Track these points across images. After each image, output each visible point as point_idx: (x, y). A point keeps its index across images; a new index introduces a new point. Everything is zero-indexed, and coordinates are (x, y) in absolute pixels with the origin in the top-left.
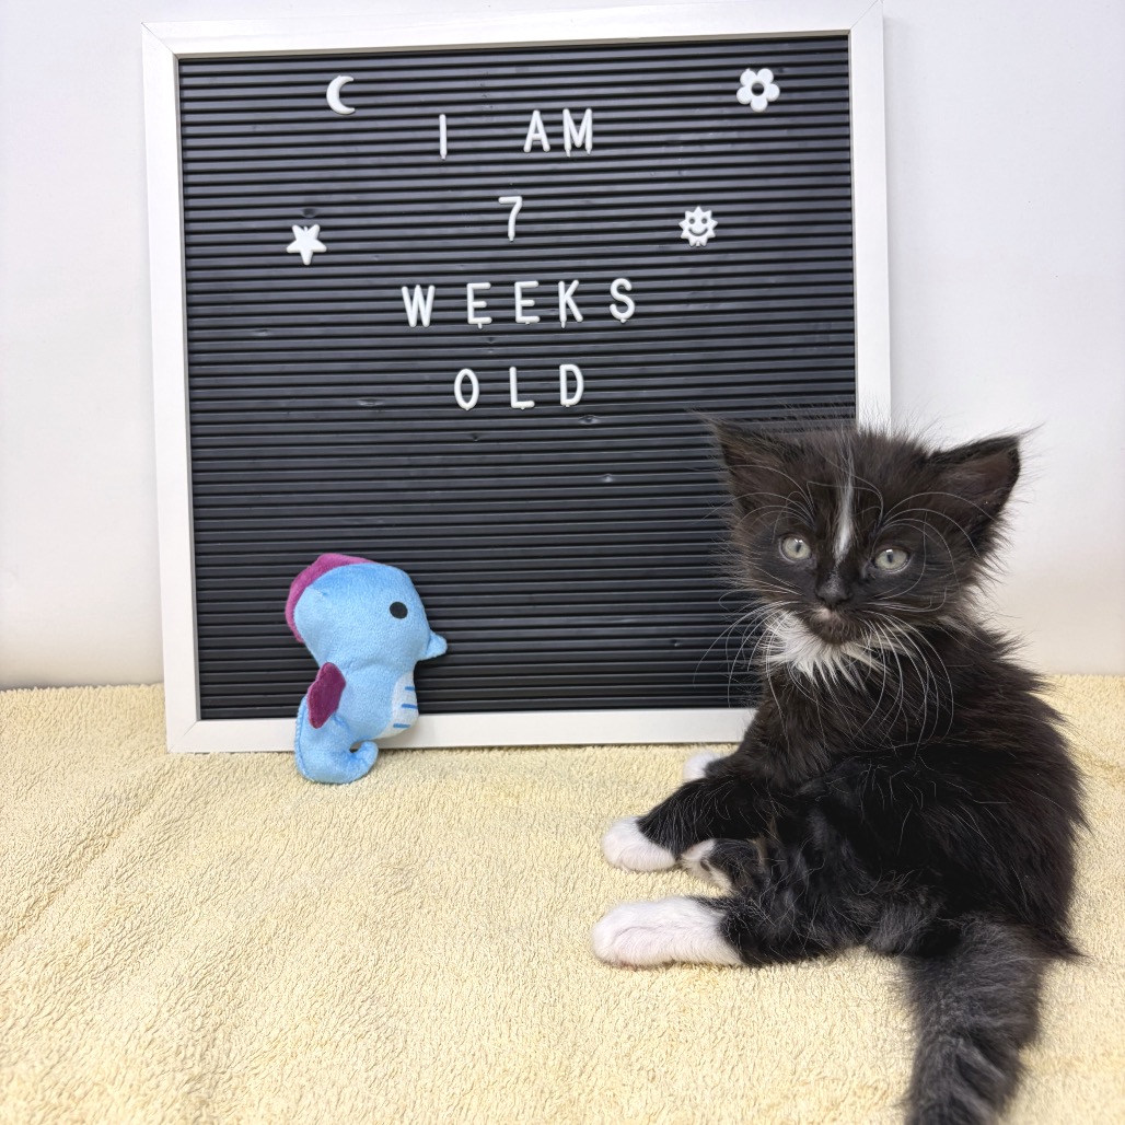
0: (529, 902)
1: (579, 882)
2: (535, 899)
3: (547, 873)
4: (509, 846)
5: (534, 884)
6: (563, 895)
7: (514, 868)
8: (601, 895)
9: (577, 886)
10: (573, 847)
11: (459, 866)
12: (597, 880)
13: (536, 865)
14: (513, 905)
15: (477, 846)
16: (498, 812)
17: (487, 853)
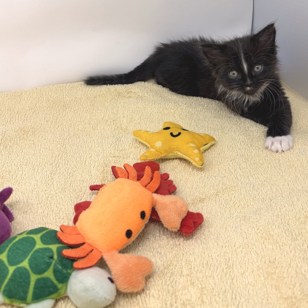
0: (43, 173)
1: (60, 164)
2: (46, 171)
3: (49, 163)
4: (33, 157)
5: (44, 167)
6: (56, 169)
7: (36, 164)
8: (69, 166)
9: (60, 166)
10: (56, 153)
11: (16, 167)
12: (66, 162)
13: (44, 161)
14: (38, 174)
15: (22, 159)
16: (27, 146)
17: (26, 161)
